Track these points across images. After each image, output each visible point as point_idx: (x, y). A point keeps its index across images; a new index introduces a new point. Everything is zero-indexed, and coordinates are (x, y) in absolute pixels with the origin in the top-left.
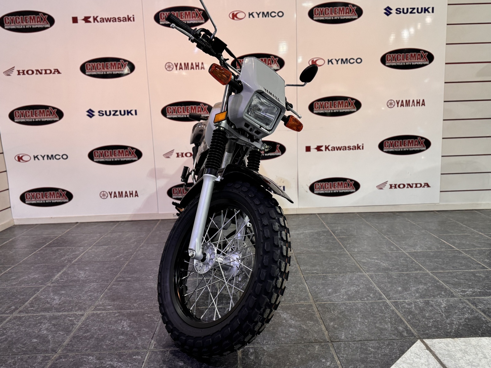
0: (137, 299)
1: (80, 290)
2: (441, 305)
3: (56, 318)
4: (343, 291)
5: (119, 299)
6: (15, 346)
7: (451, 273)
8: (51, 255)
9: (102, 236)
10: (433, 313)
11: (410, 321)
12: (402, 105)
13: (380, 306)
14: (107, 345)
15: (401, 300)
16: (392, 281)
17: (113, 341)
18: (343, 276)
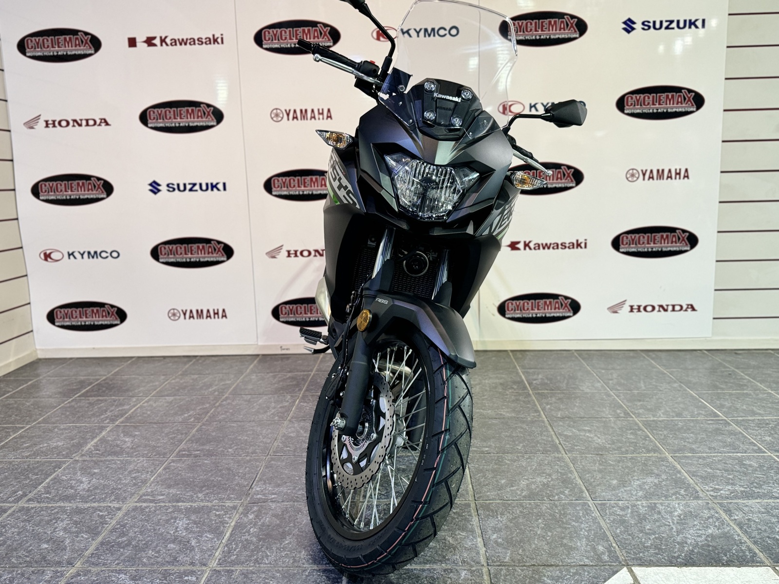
0: (204, 486)
1: (121, 468)
2: (674, 512)
3: (79, 511)
4: (523, 483)
5: (178, 484)
6: (15, 554)
7: (704, 458)
8: (86, 409)
9: (167, 380)
10: (657, 524)
11: (619, 536)
12: (651, 177)
13: (577, 510)
14: (149, 558)
15: (612, 502)
16: (605, 469)
17: (158, 552)
18: (530, 458)
